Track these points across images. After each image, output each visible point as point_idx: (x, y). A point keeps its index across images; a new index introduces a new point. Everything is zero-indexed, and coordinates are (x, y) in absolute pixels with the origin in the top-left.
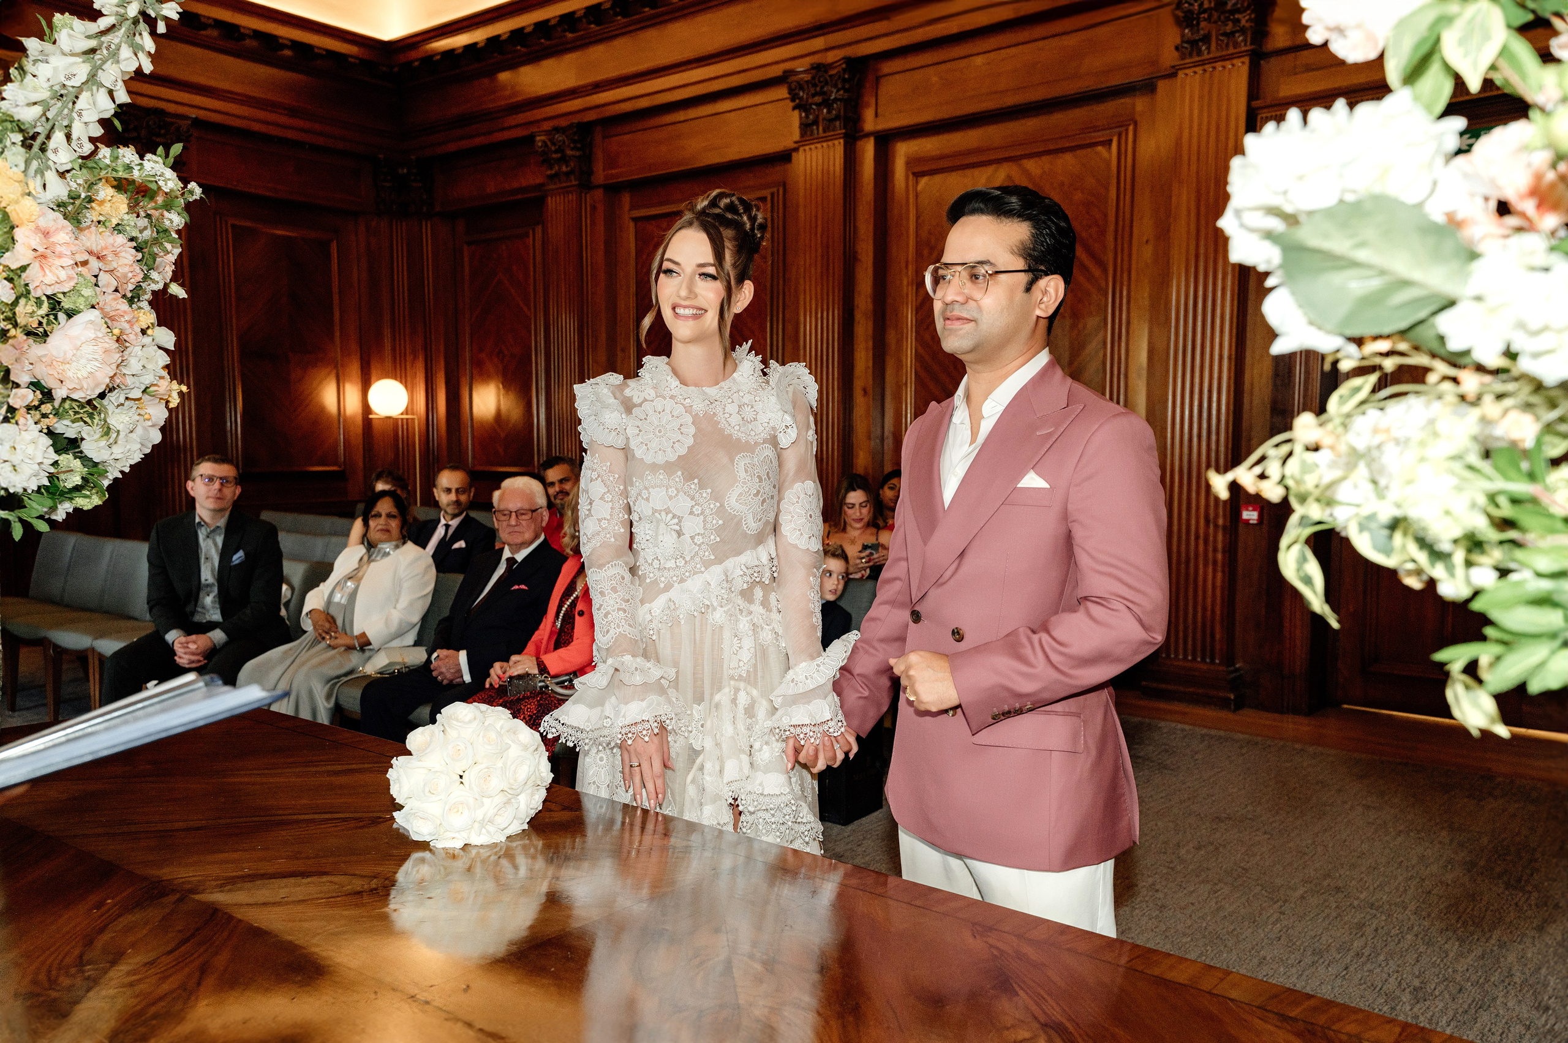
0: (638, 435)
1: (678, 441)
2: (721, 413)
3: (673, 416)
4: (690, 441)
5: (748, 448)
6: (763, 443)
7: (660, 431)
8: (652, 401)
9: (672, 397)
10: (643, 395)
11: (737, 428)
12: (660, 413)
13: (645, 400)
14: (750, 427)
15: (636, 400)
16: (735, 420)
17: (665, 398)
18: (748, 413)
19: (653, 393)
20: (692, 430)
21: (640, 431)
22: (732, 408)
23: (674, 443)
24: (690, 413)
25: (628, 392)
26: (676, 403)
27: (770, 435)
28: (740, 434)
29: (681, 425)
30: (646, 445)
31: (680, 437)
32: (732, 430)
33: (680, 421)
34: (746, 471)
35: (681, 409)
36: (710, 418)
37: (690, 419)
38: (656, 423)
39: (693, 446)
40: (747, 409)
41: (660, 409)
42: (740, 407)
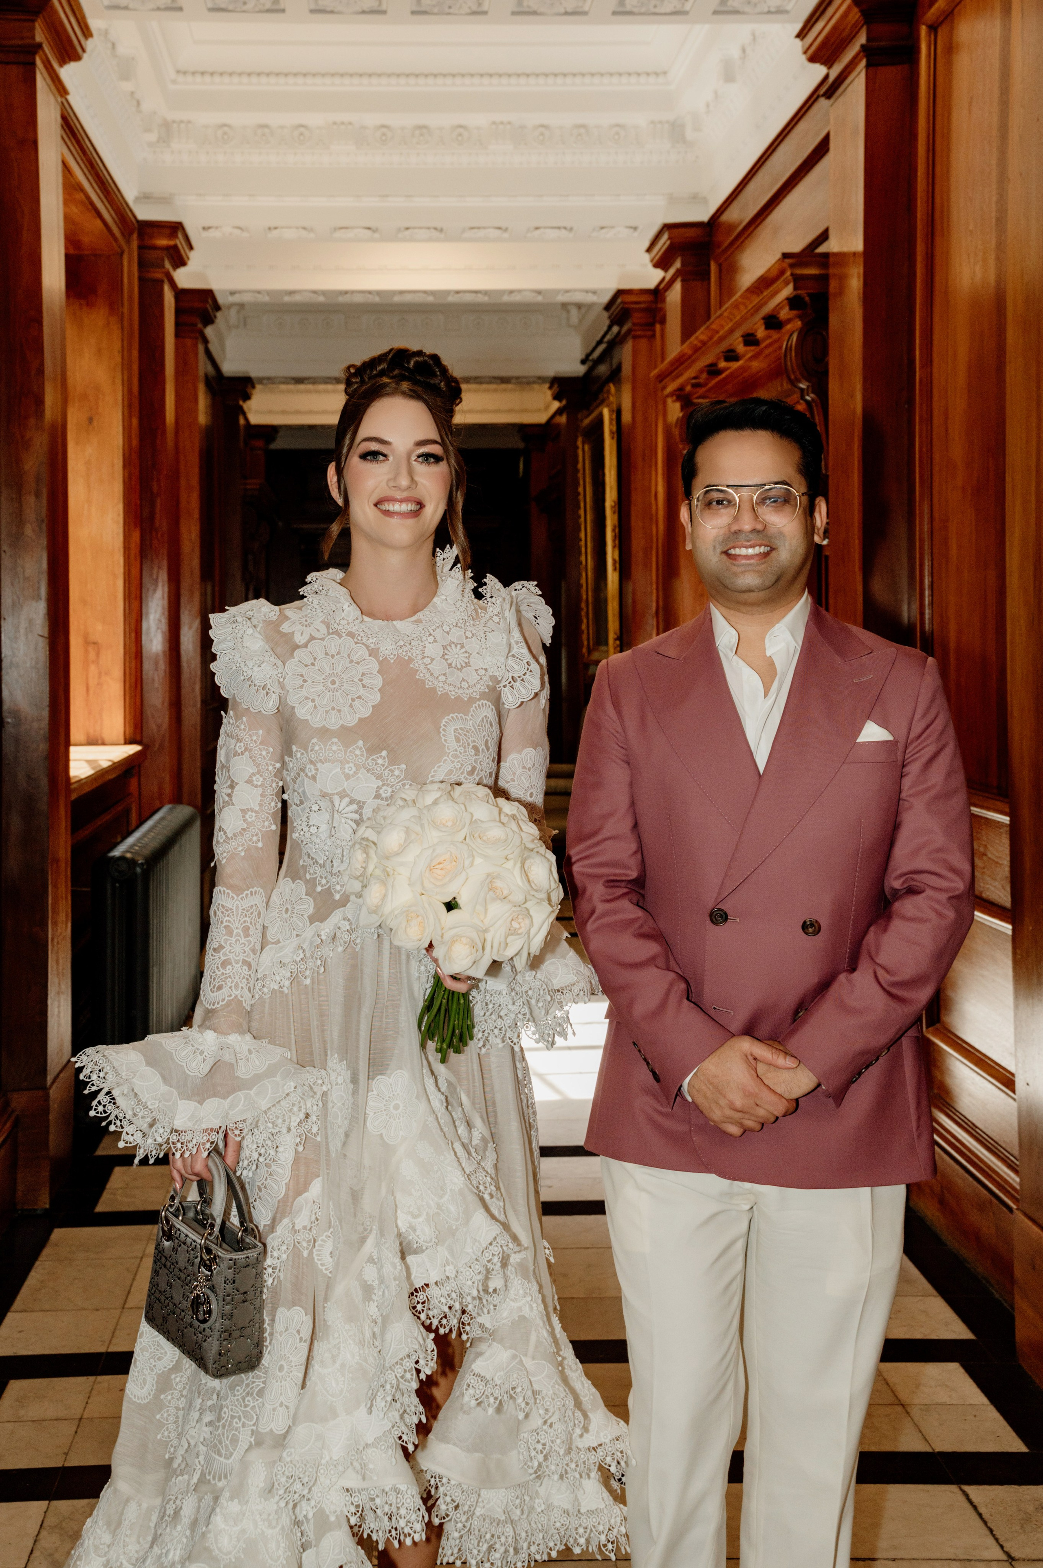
0: (302, 687)
1: (359, 697)
2: (420, 657)
3: (351, 662)
4: (376, 698)
5: (461, 706)
6: (479, 700)
7: (333, 683)
8: (323, 639)
9: (351, 635)
10: (308, 632)
11: (442, 678)
12: (333, 656)
13: (312, 638)
14: (461, 675)
15: (299, 639)
16: (437, 667)
17: (340, 636)
18: (456, 656)
19: (323, 629)
20: (378, 682)
21: (305, 681)
22: (433, 650)
23: (353, 700)
24: (376, 657)
25: (285, 628)
26: (356, 643)
27: (488, 686)
28: (446, 687)
29: (363, 674)
30: (313, 701)
31: (362, 692)
32: (436, 682)
33: (361, 669)
34: (458, 740)
35: (363, 652)
36: (404, 663)
37: (374, 666)
38: (328, 670)
39: (379, 704)
40: (455, 650)
41: (333, 651)
42: (445, 647)
